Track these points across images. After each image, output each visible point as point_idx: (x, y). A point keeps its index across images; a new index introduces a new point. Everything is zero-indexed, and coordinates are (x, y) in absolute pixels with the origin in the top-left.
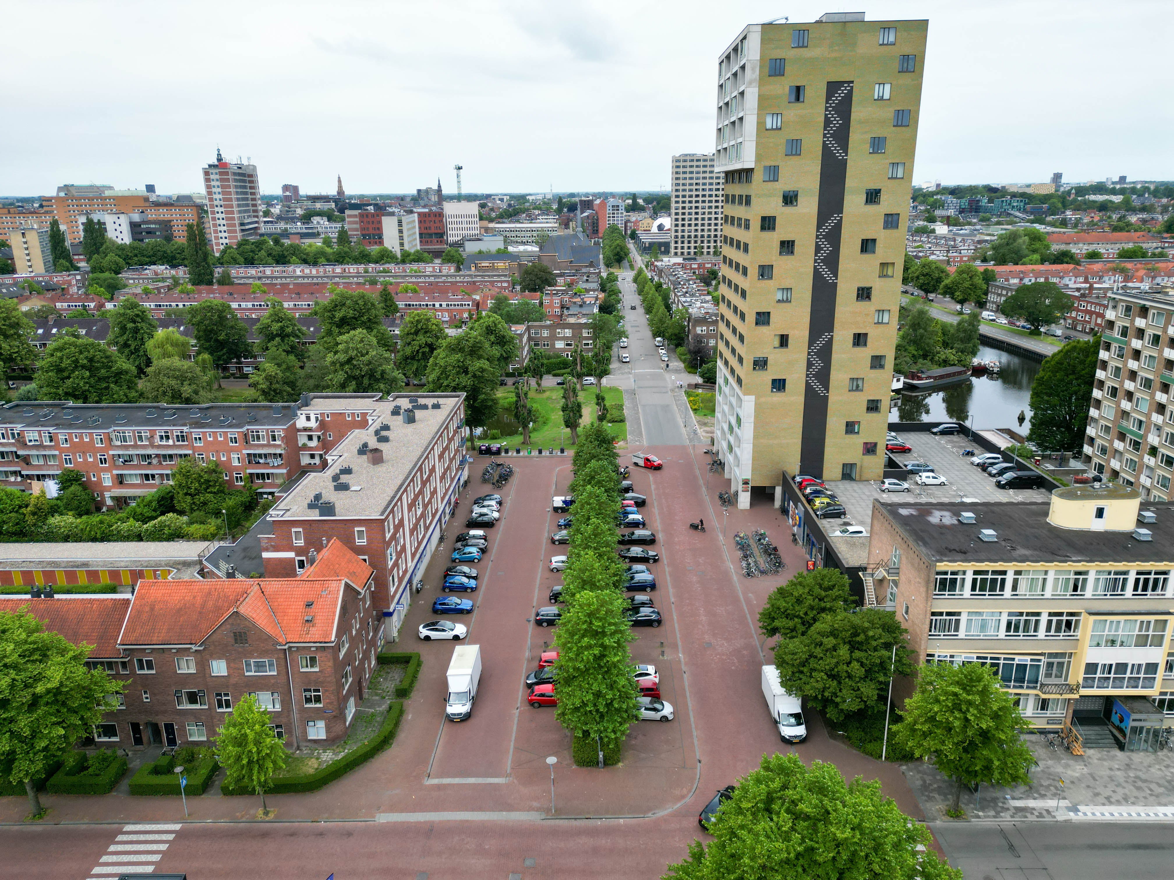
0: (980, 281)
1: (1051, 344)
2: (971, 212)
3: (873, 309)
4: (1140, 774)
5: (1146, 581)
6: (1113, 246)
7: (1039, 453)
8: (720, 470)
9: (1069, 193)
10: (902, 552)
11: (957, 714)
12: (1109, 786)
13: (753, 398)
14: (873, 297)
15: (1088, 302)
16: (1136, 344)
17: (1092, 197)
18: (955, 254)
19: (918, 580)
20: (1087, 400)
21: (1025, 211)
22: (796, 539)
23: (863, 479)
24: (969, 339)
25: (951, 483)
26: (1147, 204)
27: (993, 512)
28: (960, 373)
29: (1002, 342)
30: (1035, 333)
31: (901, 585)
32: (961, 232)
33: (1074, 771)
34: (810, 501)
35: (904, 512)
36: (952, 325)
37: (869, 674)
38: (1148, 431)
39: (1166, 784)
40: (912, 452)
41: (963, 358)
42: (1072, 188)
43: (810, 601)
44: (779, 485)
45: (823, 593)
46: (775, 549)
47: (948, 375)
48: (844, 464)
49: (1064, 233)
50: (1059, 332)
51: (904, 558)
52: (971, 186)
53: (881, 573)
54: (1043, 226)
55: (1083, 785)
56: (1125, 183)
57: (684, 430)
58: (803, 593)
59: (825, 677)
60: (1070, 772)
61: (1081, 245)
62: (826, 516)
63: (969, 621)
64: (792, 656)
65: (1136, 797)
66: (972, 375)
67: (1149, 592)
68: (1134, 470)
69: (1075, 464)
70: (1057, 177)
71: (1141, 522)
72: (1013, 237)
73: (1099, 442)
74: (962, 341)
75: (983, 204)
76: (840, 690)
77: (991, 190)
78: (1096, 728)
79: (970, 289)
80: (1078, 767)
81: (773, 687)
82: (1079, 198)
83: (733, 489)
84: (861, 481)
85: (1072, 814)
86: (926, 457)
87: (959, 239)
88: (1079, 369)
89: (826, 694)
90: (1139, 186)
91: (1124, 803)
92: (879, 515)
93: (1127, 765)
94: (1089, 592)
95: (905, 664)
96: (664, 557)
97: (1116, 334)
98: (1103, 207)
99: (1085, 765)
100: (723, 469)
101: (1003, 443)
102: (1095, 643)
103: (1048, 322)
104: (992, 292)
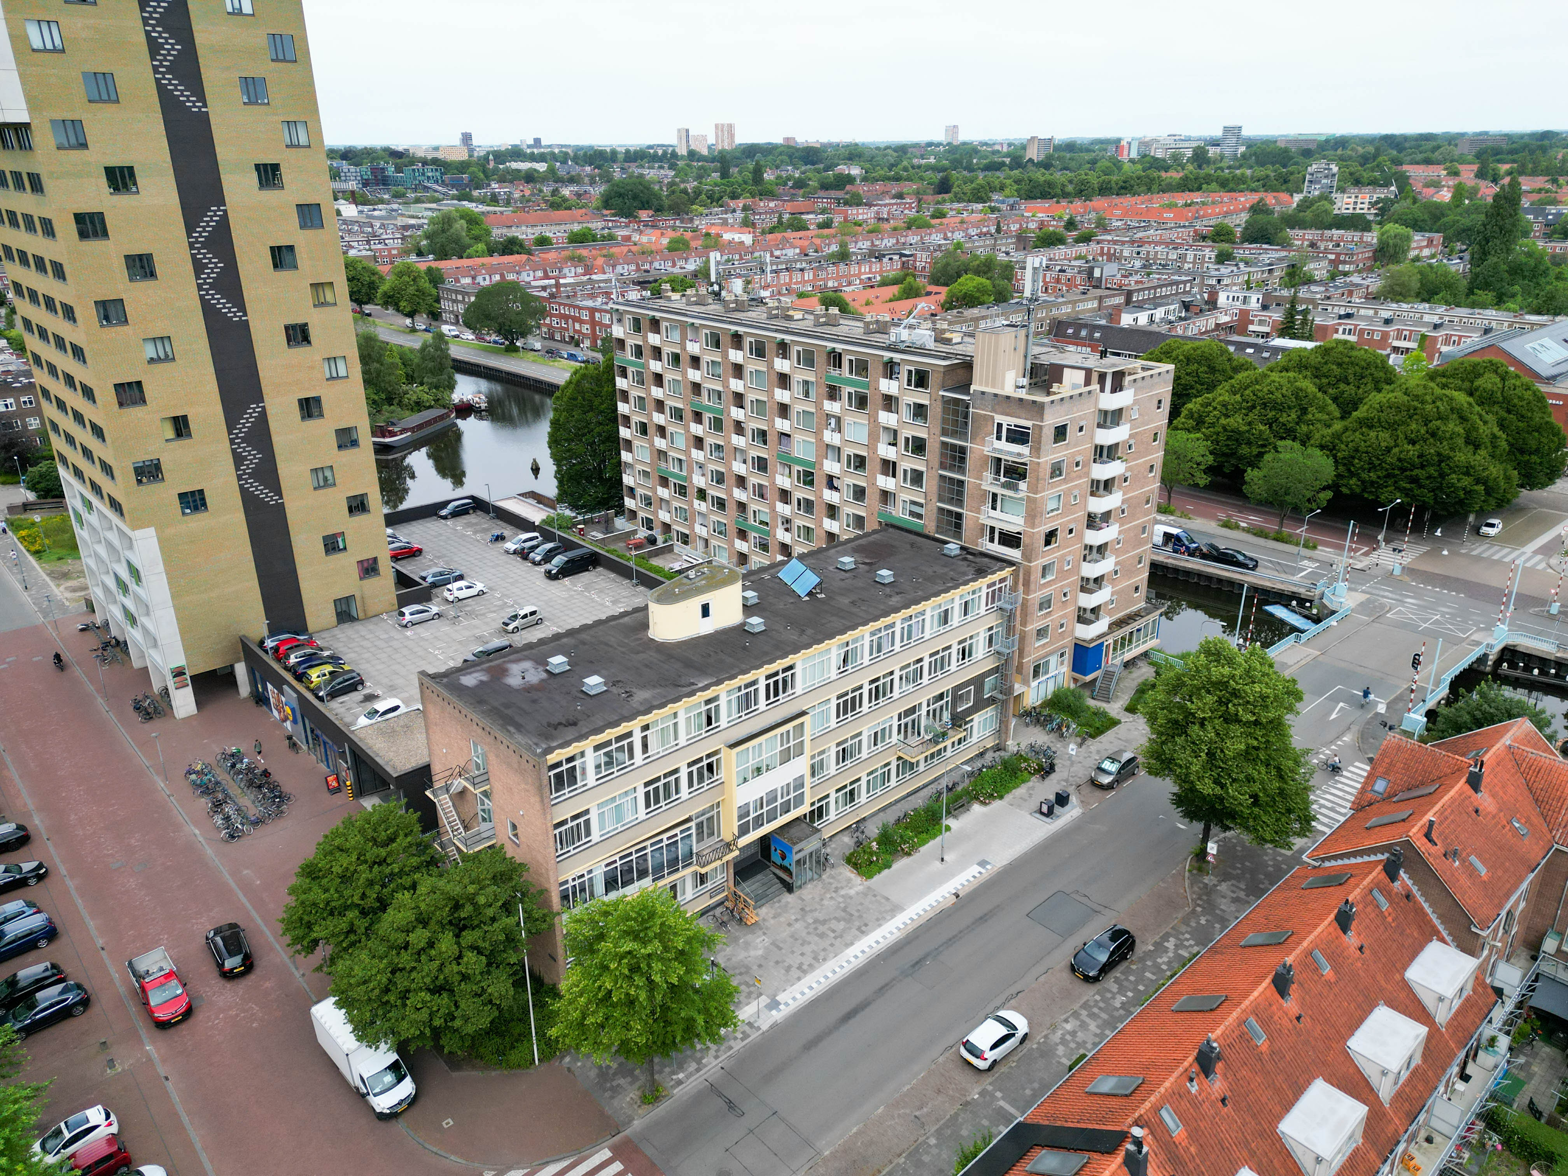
0: (427, 285)
1: (534, 362)
2: (377, 185)
3: (318, 358)
4: (816, 914)
5: (776, 683)
6: (558, 227)
7: (580, 518)
8: (120, 655)
9: (486, 158)
10: (486, 748)
11: (639, 981)
12: (795, 949)
13: (151, 531)
14: (313, 337)
15: (560, 304)
16: (656, 366)
17: (514, 165)
18: (379, 246)
19: (523, 786)
20: (615, 443)
21: (444, 184)
22: (295, 744)
23: (370, 614)
24: (441, 369)
25: (491, 589)
26: (573, 173)
27: (584, 643)
28: (442, 418)
29: (478, 366)
30: (512, 349)
31: (496, 796)
32: (376, 213)
33: (756, 948)
34: (300, 677)
35: (469, 680)
36: (412, 350)
37: (492, 962)
38: (691, 471)
39: (843, 914)
40: (424, 553)
41: (440, 396)
42: (488, 153)
43: (365, 874)
44: (239, 661)
45: (383, 852)
46: (266, 773)
47: (428, 423)
48: (335, 601)
49: (502, 213)
50: (538, 346)
51: (492, 758)
52: (366, 148)
53: (459, 783)
54: (474, 205)
55: (772, 964)
56: (540, 147)
57: (25, 597)
58: (351, 864)
59: (428, 998)
60: (753, 953)
61: (524, 228)
62: (334, 694)
63: (601, 815)
64: (363, 988)
65: (824, 950)
66: (457, 417)
67: (781, 696)
68: (686, 520)
69: (621, 524)
70: (467, 138)
71: (748, 609)
72: (446, 221)
73: (639, 491)
74: (432, 372)
75: (390, 174)
76: (457, 1006)
77: (395, 154)
78: (759, 877)
79: (417, 296)
80: (758, 940)
81: (340, 1041)
82: (501, 166)
83: (157, 687)
84: (367, 618)
85: (774, 1012)
86: (444, 556)
87: (377, 224)
88: (596, 403)
89: (437, 1022)
90: (556, 151)
91: (816, 965)
92: (434, 696)
93: (802, 909)
94: (723, 722)
95: (537, 920)
96: (57, 860)
97: (629, 355)
98: (530, 177)
99: (764, 934)
100: (128, 654)
101: (536, 514)
102: (742, 780)
103: (523, 335)
104: (445, 299)
